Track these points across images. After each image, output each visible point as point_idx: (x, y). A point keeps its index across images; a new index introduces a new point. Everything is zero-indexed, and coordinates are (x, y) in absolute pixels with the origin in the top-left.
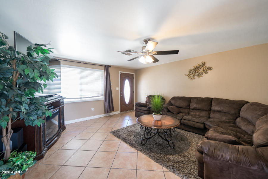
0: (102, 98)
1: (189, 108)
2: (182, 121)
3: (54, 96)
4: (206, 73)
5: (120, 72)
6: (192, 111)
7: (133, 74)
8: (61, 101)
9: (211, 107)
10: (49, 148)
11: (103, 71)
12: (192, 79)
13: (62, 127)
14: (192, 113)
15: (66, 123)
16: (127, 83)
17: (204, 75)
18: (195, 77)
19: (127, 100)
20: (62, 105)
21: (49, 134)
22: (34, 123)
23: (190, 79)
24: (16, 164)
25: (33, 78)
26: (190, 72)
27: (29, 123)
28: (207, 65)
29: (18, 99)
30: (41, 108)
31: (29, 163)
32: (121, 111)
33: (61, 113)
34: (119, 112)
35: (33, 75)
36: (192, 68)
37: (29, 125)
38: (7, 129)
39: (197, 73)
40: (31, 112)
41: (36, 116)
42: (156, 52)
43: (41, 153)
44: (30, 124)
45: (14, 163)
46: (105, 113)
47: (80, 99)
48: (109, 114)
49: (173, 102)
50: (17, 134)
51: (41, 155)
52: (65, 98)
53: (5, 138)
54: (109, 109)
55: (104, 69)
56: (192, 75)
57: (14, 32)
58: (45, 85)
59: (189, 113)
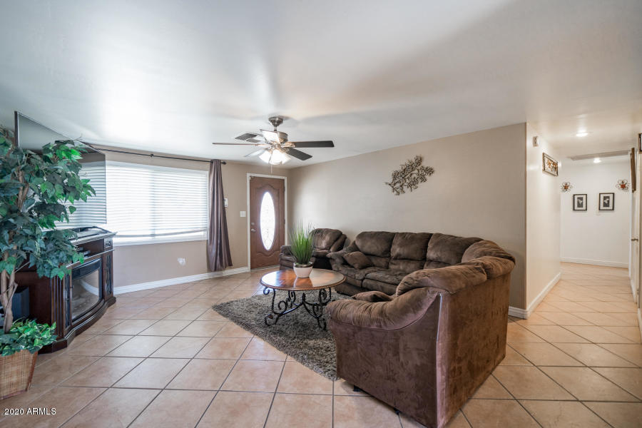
0: (204, 235)
1: (390, 257)
2: (364, 281)
3: (89, 229)
4: (424, 180)
5: (248, 175)
6: (393, 262)
7: (283, 180)
8: (106, 241)
9: (427, 252)
10: (78, 333)
11: (208, 172)
12: (398, 193)
13: (107, 298)
14: (392, 267)
15: (117, 291)
16: (267, 201)
17: (421, 185)
18: (405, 188)
19: (268, 241)
20: (109, 249)
21: (78, 307)
22: (52, 272)
23: (395, 192)
24: (24, 335)
25: (53, 198)
26: (395, 176)
27: (44, 272)
28: (425, 164)
29: (28, 232)
30: (64, 248)
31: (45, 336)
32: (252, 268)
33: (106, 268)
34: (247, 269)
35: (53, 193)
36: (399, 169)
37: (44, 276)
38: (8, 281)
39: (407, 181)
40: (48, 254)
41: (56, 261)
42: (293, 143)
43: (63, 337)
44: (47, 274)
45: (21, 334)
46: (209, 270)
47: (150, 238)
48: (219, 272)
49: (358, 244)
50: (20, 294)
51: (62, 340)
52: (114, 235)
53: (5, 295)
54: (218, 262)
55: (209, 169)
56: (398, 185)
57: (16, 113)
58: (72, 209)
59: (387, 267)
